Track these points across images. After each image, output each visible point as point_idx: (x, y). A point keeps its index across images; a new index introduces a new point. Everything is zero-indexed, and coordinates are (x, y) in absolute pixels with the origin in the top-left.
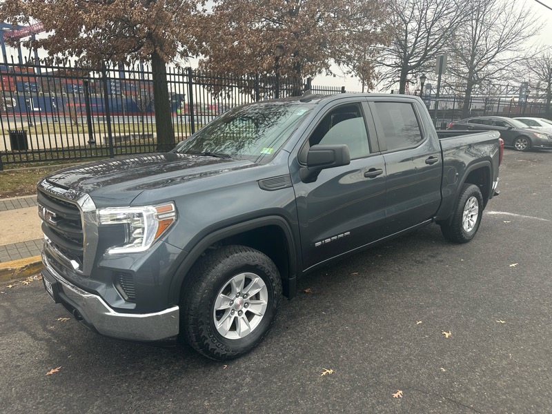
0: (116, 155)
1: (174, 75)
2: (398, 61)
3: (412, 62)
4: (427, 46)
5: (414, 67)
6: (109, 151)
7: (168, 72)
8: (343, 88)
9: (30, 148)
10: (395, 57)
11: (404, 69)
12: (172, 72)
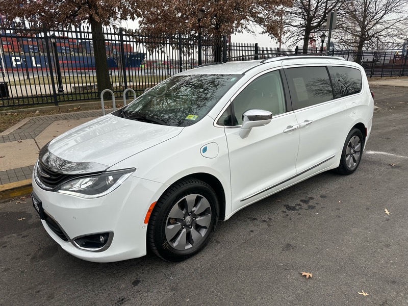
0: (60, 101)
1: (111, 34)
2: (303, 22)
3: (315, 23)
4: (326, 9)
5: (316, 27)
6: (53, 98)
7: (105, 32)
8: (256, 44)
9: (11, 96)
10: (300, 19)
11: (308, 29)
12: (109, 32)
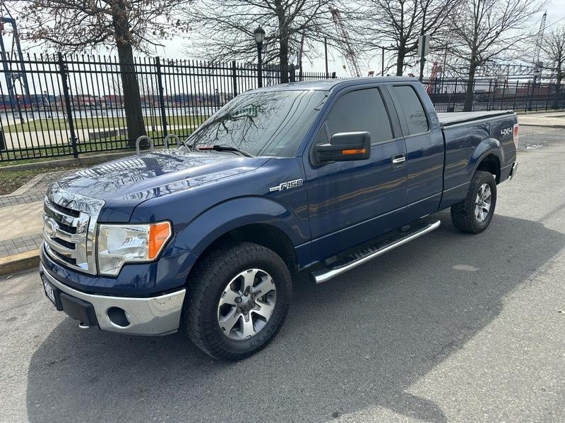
0: (80, 153)
1: (145, 65)
3: (410, 43)
5: (412, 49)
6: (71, 149)
7: (138, 62)
10: (391, 39)
11: (402, 52)
